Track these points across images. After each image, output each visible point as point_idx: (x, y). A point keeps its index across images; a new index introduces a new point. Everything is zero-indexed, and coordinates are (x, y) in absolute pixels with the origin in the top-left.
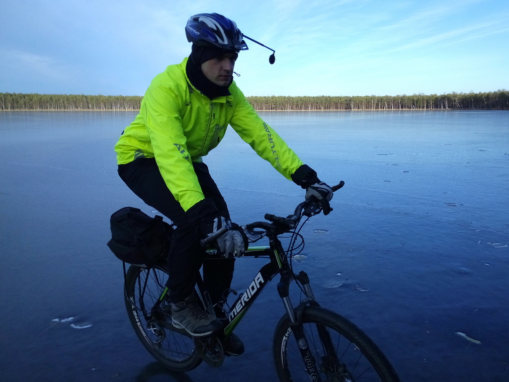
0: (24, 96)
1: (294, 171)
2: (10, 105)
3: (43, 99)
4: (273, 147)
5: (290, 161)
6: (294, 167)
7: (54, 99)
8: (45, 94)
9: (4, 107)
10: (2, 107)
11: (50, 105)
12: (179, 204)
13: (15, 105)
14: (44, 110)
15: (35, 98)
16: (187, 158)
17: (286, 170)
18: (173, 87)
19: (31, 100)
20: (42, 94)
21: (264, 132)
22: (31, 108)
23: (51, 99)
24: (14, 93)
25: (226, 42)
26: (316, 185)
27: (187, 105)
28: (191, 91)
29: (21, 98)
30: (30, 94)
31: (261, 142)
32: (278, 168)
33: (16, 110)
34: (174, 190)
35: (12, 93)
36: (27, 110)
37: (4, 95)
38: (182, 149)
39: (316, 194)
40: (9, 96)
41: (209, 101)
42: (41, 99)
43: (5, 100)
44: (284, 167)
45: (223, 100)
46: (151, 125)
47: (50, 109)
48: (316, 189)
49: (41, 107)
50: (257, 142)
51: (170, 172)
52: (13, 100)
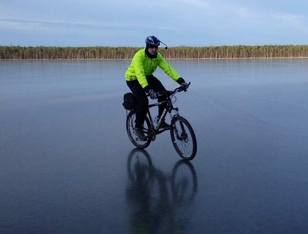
0: (282, 47)
1: (177, 79)
2: (271, 54)
3: (295, 49)
4: (171, 73)
5: (176, 76)
6: (177, 78)
7: (304, 49)
8: (298, 45)
9: (268, 55)
10: (267, 55)
11: (301, 53)
12: (142, 86)
13: (275, 54)
14: (295, 58)
15: (290, 48)
16: (144, 75)
17: (175, 79)
18: (141, 56)
19: (287, 50)
20: (295, 45)
21: (168, 68)
22: (286, 56)
23: (302, 49)
24: (275, 45)
25: (154, 44)
26: (183, 83)
27: (145, 60)
28: (146, 56)
29: (280, 49)
30: (286, 45)
31: (167, 72)
32: (173, 79)
33: (275, 58)
34: (141, 83)
35: (274, 45)
36: (283, 58)
37: (269, 47)
38: (143, 72)
39: (182, 86)
40: (272, 47)
41: (151, 59)
42: (294, 49)
43: (269, 50)
44: (174, 78)
45: (155, 59)
46: (135, 66)
47: (300, 57)
48: (182, 84)
49: (294, 55)
50: (166, 71)
51: (140, 79)
52: (274, 50)
